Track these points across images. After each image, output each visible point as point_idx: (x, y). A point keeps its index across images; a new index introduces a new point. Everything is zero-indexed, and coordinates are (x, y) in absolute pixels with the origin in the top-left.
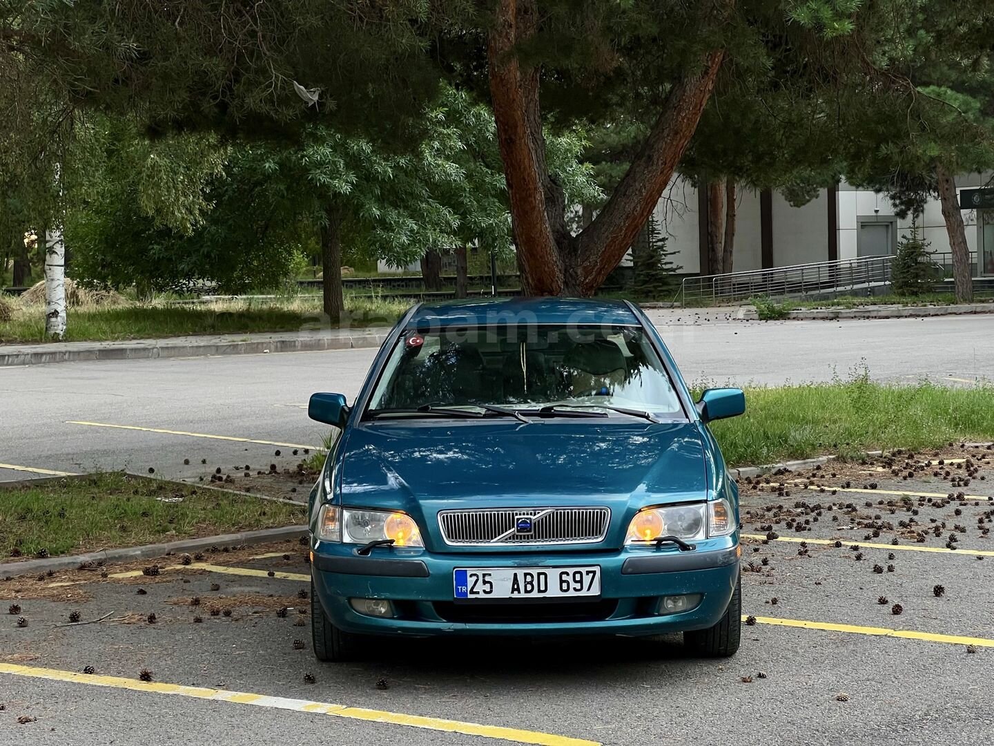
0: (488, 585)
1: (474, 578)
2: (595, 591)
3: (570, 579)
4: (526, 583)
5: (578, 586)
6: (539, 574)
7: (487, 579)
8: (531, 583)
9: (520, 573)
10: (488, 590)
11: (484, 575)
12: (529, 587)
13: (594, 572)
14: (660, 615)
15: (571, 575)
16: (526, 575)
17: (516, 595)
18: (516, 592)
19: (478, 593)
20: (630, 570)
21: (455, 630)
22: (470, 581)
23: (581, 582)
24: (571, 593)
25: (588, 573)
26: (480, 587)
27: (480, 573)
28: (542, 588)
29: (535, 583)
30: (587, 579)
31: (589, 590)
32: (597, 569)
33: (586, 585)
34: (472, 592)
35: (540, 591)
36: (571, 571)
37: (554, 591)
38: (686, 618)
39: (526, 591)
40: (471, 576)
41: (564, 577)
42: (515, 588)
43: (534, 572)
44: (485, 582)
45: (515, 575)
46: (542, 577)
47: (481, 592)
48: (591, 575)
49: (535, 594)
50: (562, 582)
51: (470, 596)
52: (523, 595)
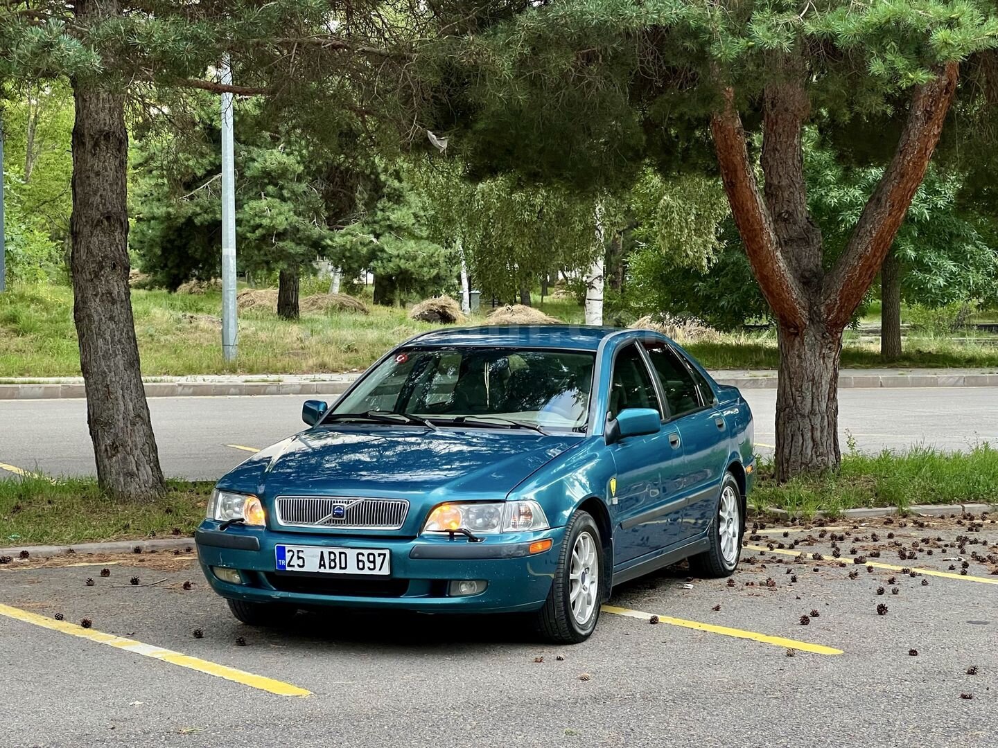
0: (301, 560)
1: (291, 553)
2: (386, 571)
3: (365, 559)
4: (331, 560)
5: (372, 566)
6: (340, 553)
7: (301, 555)
8: (334, 560)
9: (326, 551)
10: (301, 564)
11: (298, 551)
12: (333, 565)
13: (385, 555)
14: (450, 596)
15: (366, 556)
16: (330, 553)
17: (322, 570)
18: (322, 568)
19: (293, 566)
20: (416, 555)
21: (281, 598)
22: (288, 555)
23: (374, 562)
24: (366, 572)
25: (379, 555)
26: (295, 562)
27: (295, 550)
28: (343, 566)
29: (337, 561)
30: (379, 560)
31: (380, 569)
32: (387, 552)
33: (378, 566)
34: (289, 566)
35: (341, 568)
36: (366, 552)
37: (352, 569)
38: (472, 601)
39: (330, 568)
40: (289, 551)
41: (361, 557)
42: (322, 565)
43: (337, 551)
44: (299, 558)
45: (322, 552)
46: (343, 556)
47: (296, 566)
48: (382, 557)
49: (337, 571)
50: (359, 561)
51: (288, 569)
52: (328, 570)
